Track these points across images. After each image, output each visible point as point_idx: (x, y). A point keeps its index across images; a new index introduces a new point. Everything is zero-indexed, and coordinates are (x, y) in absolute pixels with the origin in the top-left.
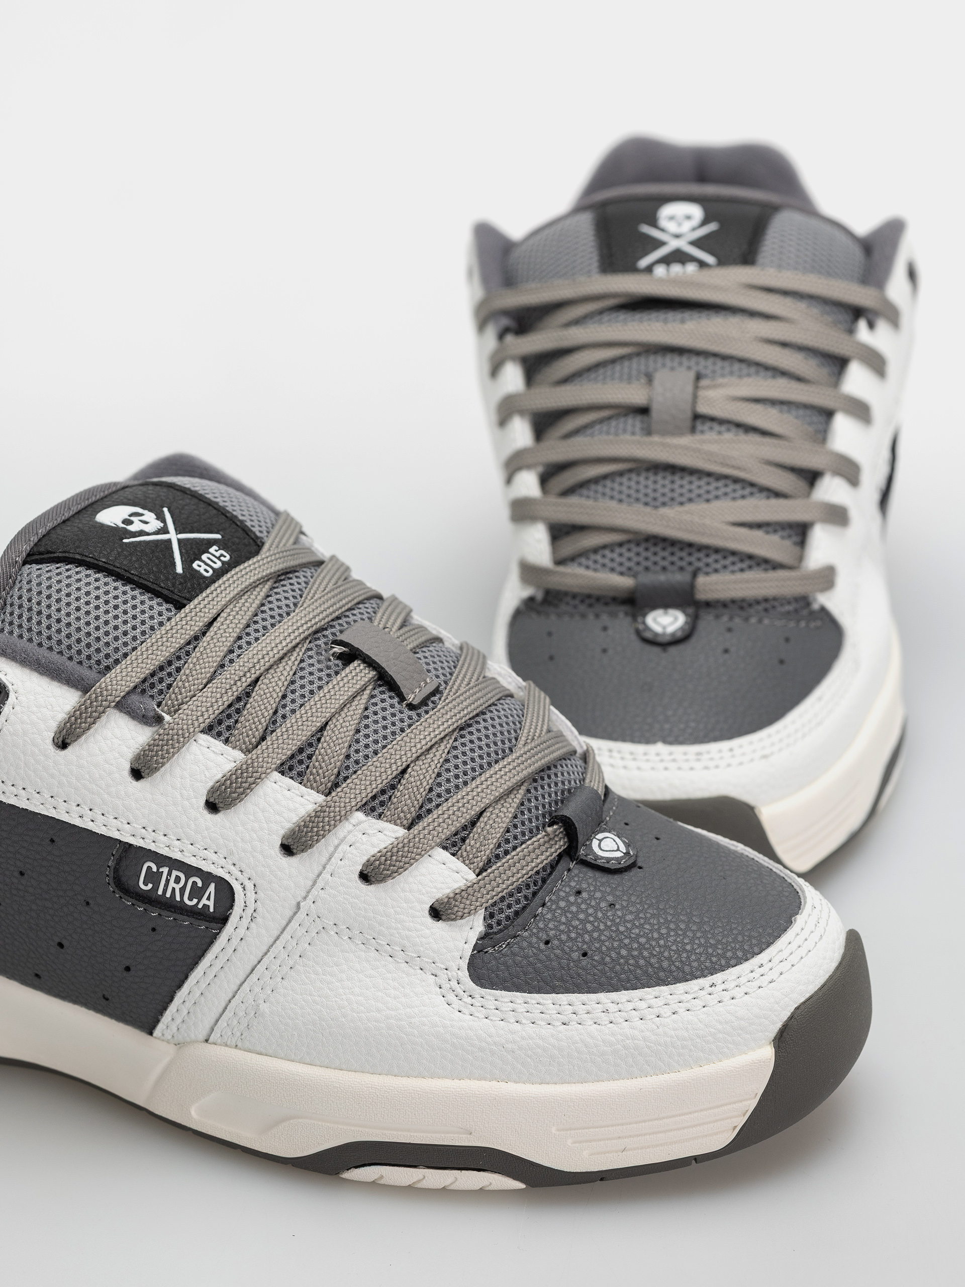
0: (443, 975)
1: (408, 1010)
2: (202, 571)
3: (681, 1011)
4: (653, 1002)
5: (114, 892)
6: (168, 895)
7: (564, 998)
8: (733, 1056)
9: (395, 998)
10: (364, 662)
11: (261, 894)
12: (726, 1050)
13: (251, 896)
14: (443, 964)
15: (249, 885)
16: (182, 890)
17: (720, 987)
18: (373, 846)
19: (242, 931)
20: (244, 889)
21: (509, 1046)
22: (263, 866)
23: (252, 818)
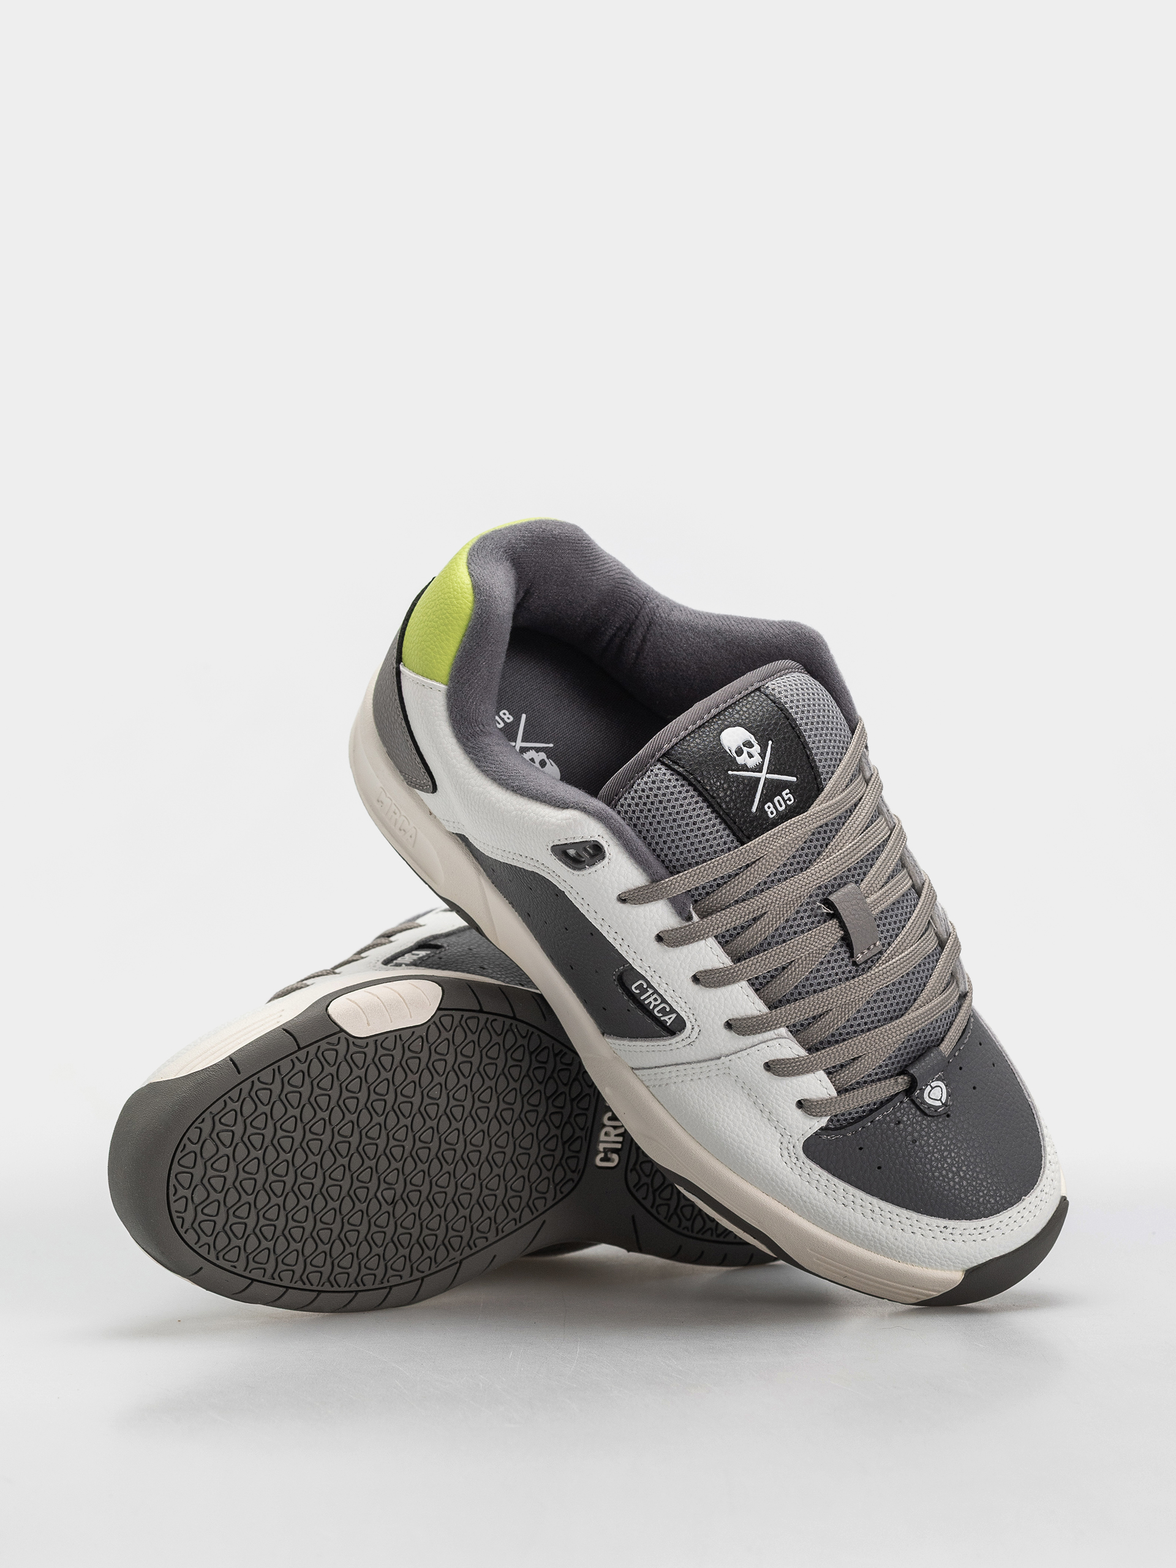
0: (787, 1138)
1: (756, 1146)
2: (769, 811)
3: (919, 1235)
4: (904, 1220)
5: (615, 980)
6: (646, 1002)
7: (852, 1190)
8: (937, 1269)
9: (751, 1135)
10: (840, 922)
11: (701, 1037)
12: (933, 1265)
13: (695, 1034)
14: (789, 1132)
15: (697, 1029)
16: (655, 1006)
17: (950, 1230)
18: (781, 1054)
19: (679, 1045)
20: (693, 1029)
21: (805, 1198)
22: (710, 1025)
23: (717, 999)
